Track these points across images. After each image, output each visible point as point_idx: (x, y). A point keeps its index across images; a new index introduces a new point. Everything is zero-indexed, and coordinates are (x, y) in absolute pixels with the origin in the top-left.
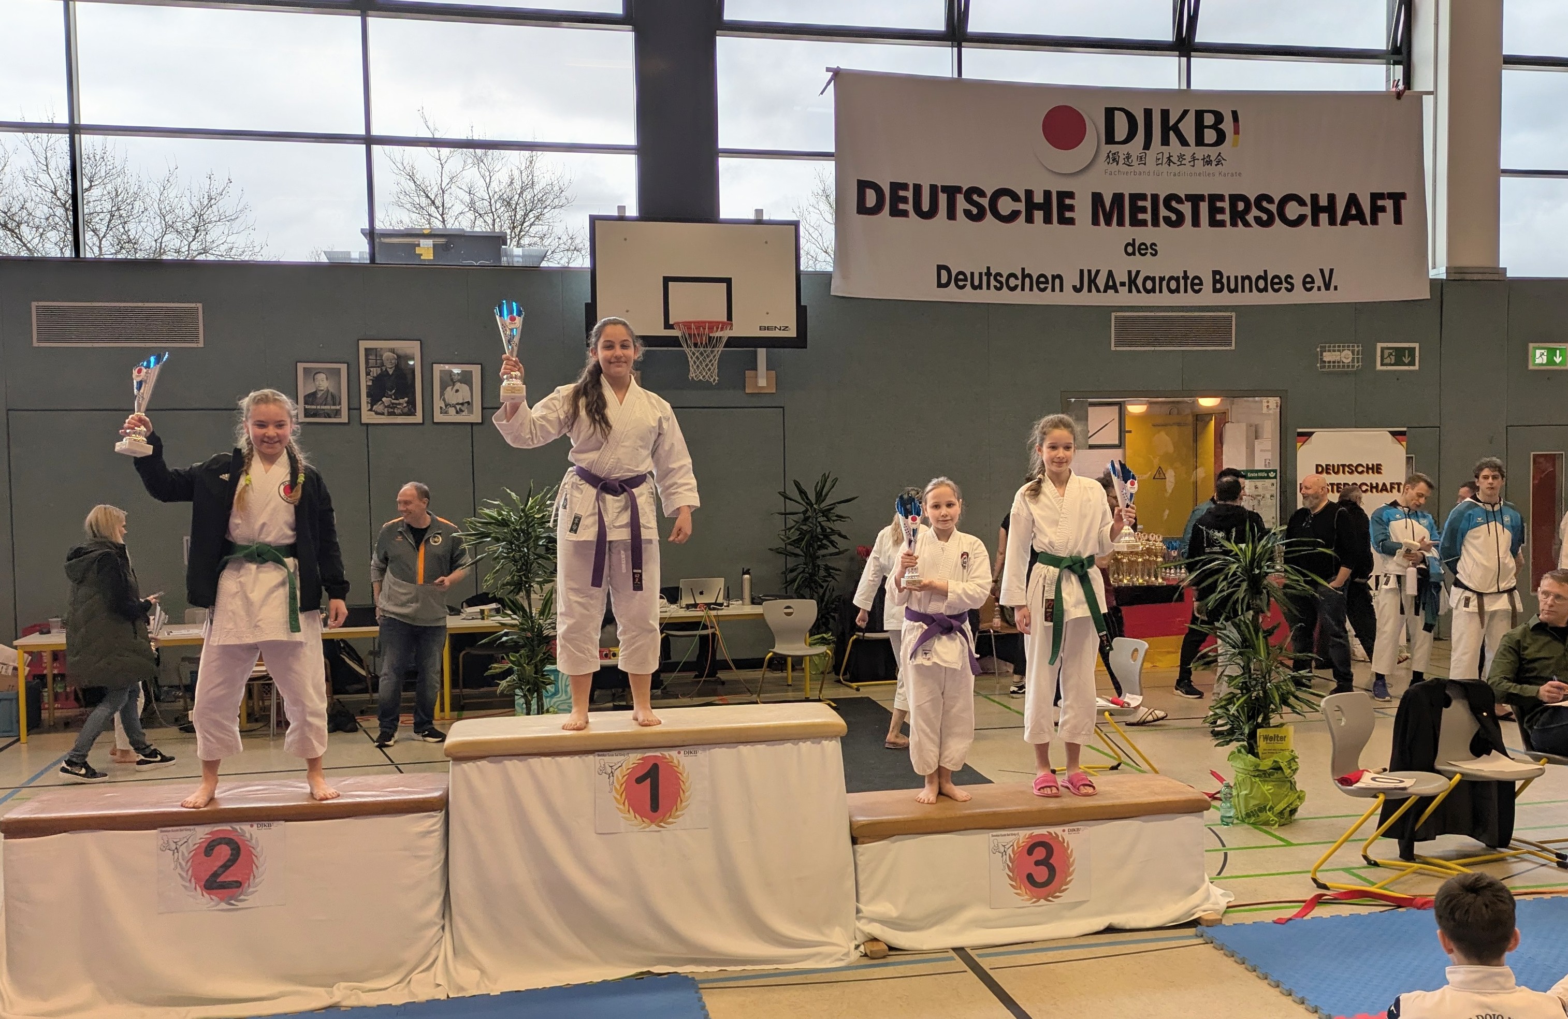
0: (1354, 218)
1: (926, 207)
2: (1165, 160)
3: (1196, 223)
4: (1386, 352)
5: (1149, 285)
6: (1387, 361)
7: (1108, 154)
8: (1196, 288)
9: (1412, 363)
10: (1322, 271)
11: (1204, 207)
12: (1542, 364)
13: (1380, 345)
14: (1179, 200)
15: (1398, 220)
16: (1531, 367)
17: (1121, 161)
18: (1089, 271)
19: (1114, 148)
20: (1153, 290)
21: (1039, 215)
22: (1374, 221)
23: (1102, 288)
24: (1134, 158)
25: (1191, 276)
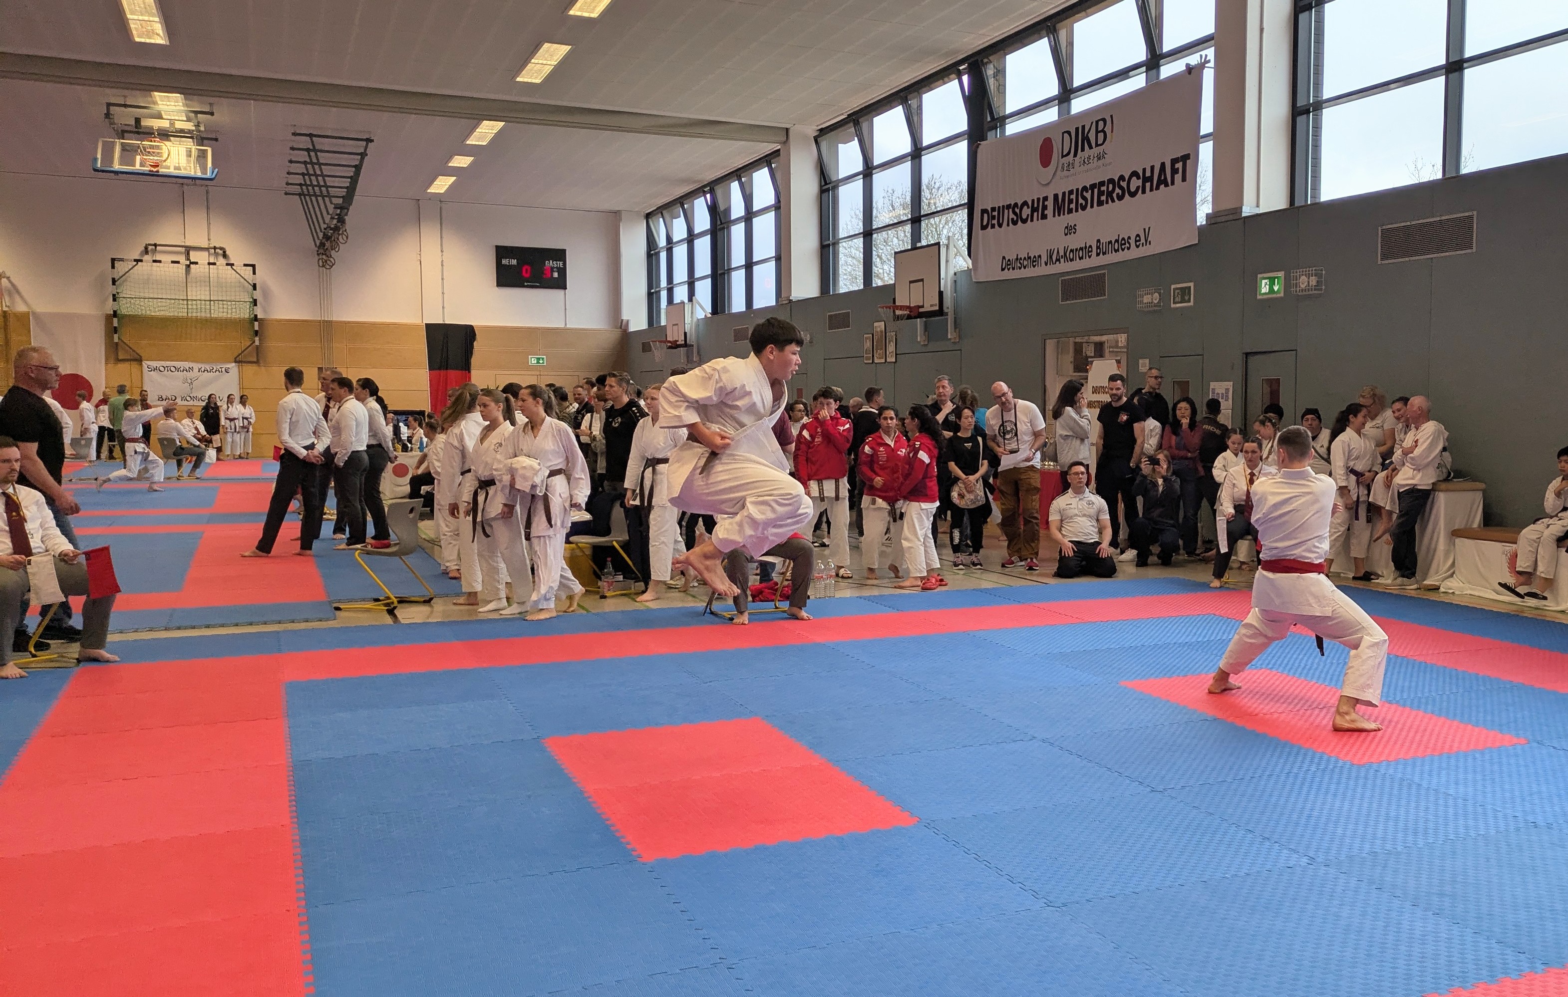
0: (1163, 182)
1: (1001, 220)
4: (1177, 291)
5: (1072, 255)
6: (1177, 300)
8: (1090, 254)
9: (1189, 301)
10: (1145, 229)
11: (1096, 191)
12: (1265, 294)
13: (1173, 287)
14: (1087, 190)
15: (1184, 179)
16: (1259, 297)
18: (1051, 251)
20: (1073, 259)
21: (1035, 216)
22: (1173, 183)
23: (1054, 262)
25: (1088, 246)
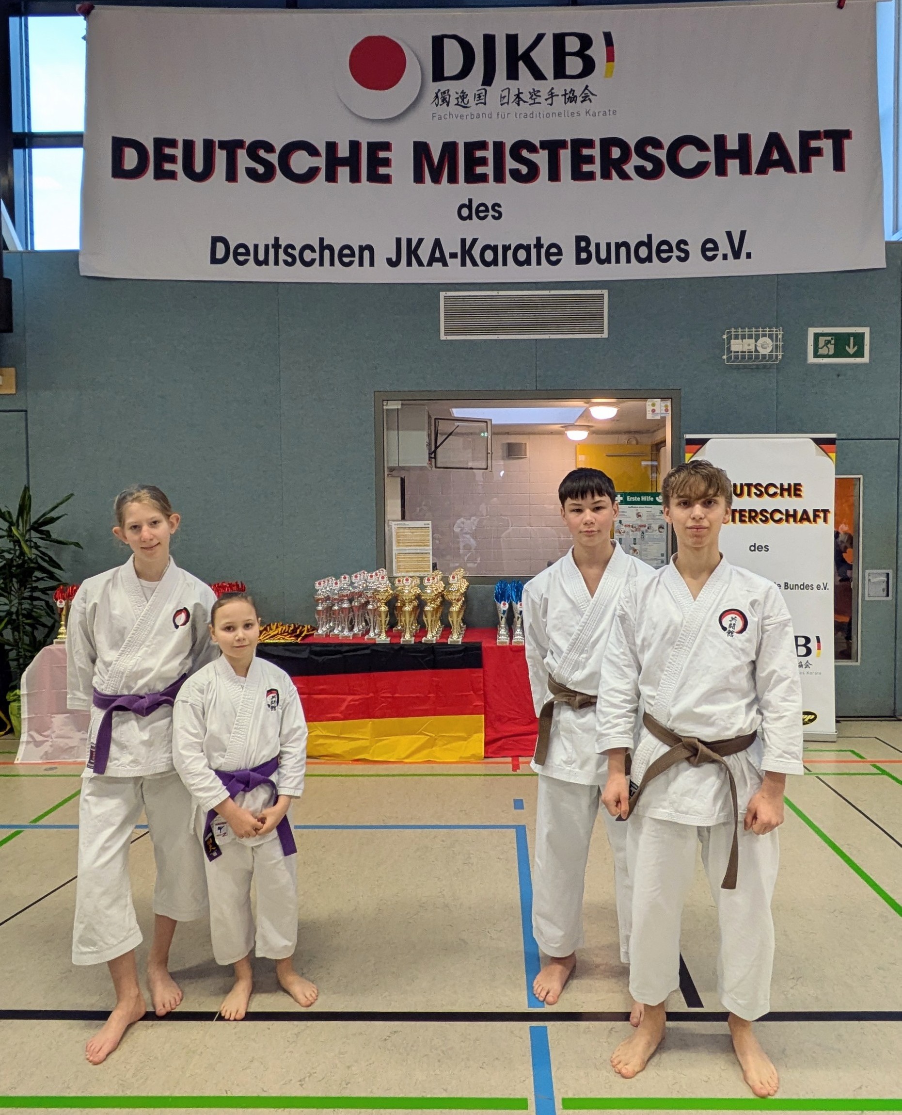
0: (776, 164)
1: (199, 167)
2: (512, 98)
3: (554, 176)
4: (822, 339)
5: (489, 256)
6: (823, 351)
7: (437, 94)
8: (553, 258)
9: (860, 353)
10: (729, 234)
11: (565, 156)
13: (812, 331)
14: (532, 148)
15: (839, 165)
17: (453, 101)
18: (409, 241)
19: (443, 85)
20: (495, 262)
21: (344, 172)
22: (805, 168)
23: (425, 261)
24: (471, 97)
25: (546, 243)
